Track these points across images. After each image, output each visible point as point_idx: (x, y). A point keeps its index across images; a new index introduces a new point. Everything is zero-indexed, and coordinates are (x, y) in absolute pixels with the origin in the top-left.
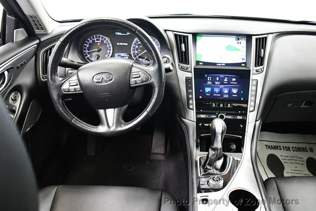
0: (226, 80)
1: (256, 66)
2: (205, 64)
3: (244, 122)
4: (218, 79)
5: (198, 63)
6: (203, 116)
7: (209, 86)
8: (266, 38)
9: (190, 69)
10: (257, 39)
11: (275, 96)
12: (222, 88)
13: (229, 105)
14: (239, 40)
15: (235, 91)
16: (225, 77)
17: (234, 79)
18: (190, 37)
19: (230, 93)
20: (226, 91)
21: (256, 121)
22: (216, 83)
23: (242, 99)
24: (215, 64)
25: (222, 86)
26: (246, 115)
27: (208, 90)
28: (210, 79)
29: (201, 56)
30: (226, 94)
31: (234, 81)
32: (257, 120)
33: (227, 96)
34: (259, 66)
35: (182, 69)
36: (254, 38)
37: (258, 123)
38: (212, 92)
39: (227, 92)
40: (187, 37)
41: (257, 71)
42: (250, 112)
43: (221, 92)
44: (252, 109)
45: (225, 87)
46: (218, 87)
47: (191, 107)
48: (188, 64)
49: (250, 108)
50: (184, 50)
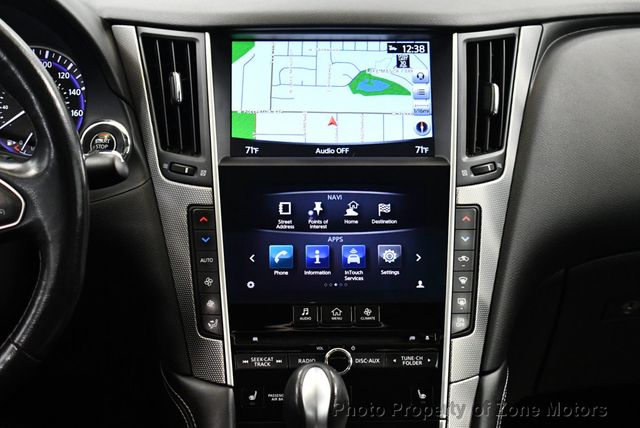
0: (350, 212)
1: (470, 153)
2: (269, 148)
3: (431, 379)
4: (318, 207)
5: (238, 146)
6: (260, 362)
7: (281, 240)
8: (511, 41)
9: (203, 173)
10: (471, 45)
11: (562, 271)
12: (340, 244)
13: (368, 312)
14: (400, 50)
15: (389, 254)
16: (347, 198)
17: (383, 208)
18: (205, 45)
19: (370, 262)
20: (354, 258)
21: (483, 373)
22: (314, 224)
23: (420, 285)
24: (307, 149)
25: (336, 237)
26: (436, 349)
27: (279, 253)
28: (285, 208)
29: (251, 117)
30: (354, 266)
31: (385, 216)
32: (488, 368)
33: (358, 277)
34: (483, 151)
35: (174, 173)
36: (458, 42)
37: (492, 379)
38: (298, 261)
39: (357, 260)
40: (193, 43)
41: (476, 170)
42: (453, 336)
43: (334, 260)
44: (461, 323)
45: (348, 241)
46: (323, 241)
47: (212, 325)
48: (198, 153)
49: (453, 322)
50: (180, 97)
